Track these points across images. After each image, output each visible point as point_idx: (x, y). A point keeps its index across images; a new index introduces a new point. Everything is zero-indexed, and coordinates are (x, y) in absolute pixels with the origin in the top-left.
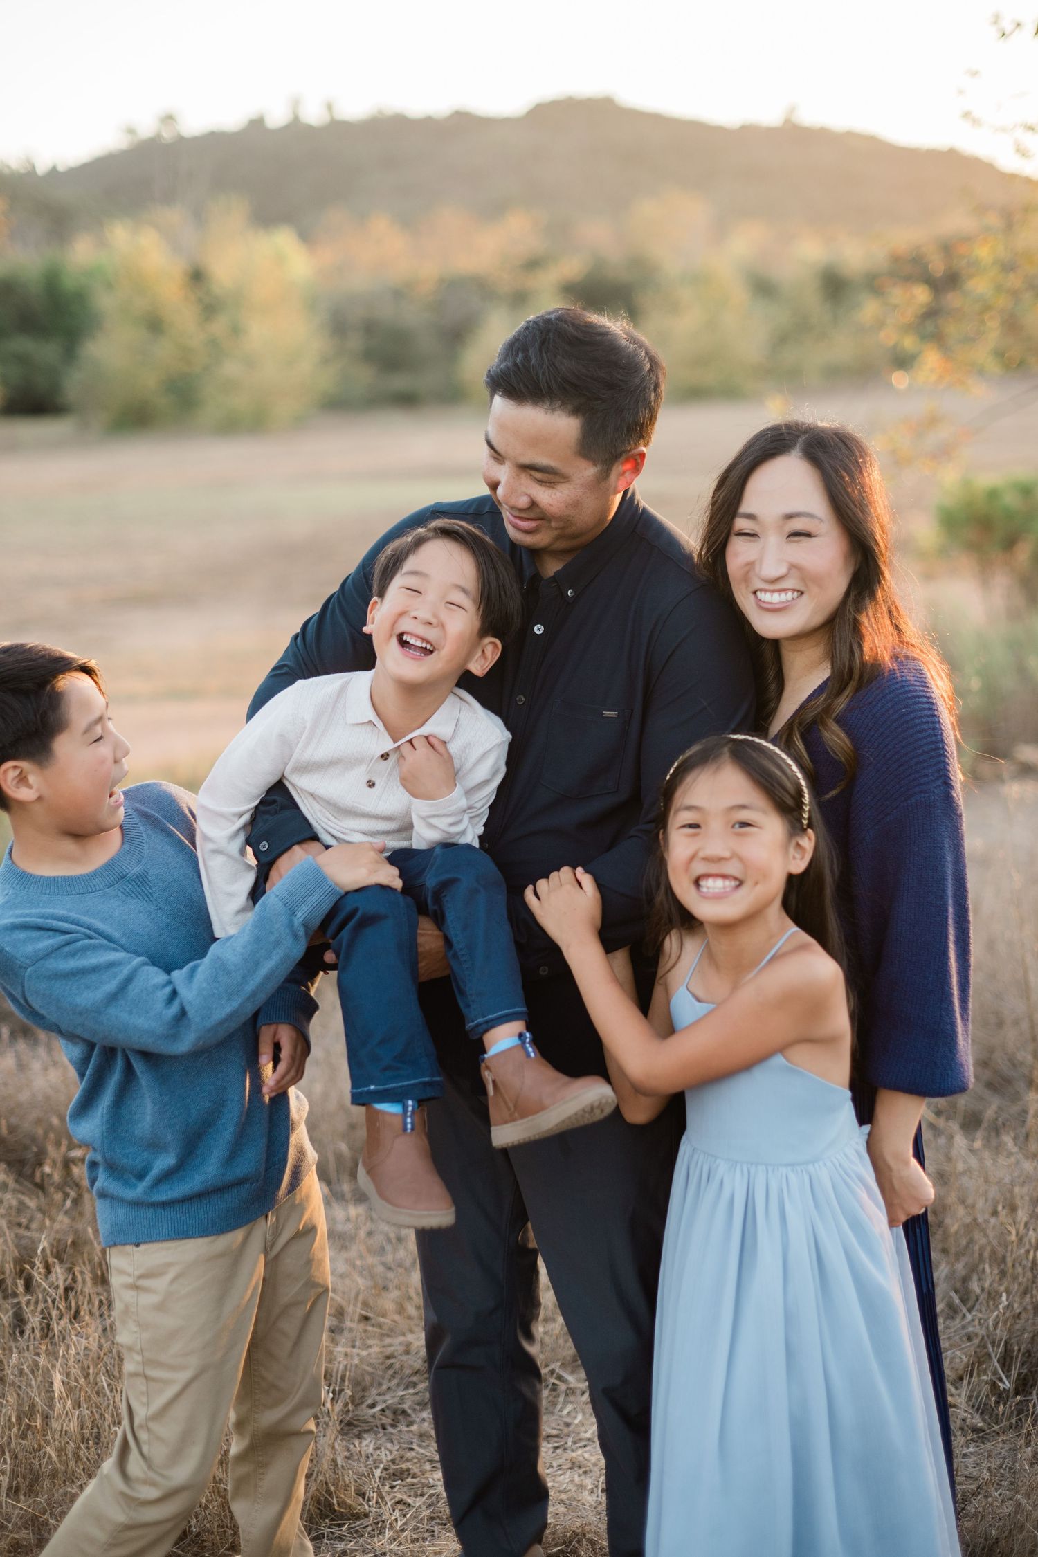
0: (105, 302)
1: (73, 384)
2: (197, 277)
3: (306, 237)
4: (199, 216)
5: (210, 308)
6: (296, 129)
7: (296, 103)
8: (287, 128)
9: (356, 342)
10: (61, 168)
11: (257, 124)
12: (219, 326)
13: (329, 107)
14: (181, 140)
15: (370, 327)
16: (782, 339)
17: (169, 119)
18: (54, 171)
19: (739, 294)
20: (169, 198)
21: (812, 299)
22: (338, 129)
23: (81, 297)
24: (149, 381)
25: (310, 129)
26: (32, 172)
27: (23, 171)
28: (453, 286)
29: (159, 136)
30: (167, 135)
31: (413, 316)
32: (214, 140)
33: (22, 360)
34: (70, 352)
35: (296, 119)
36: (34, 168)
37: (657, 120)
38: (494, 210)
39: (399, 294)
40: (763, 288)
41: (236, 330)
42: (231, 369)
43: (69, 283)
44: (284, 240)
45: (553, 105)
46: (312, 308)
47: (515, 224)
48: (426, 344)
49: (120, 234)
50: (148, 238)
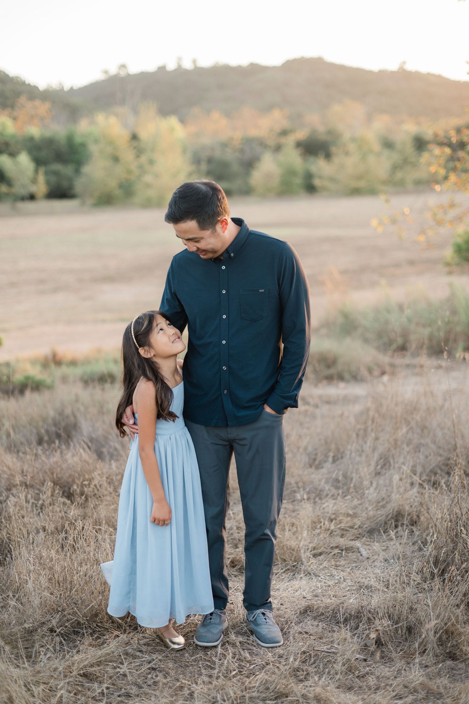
0: (93, 148)
1: (79, 185)
2: (134, 137)
3: (182, 121)
4: (135, 111)
5: (139, 152)
6: (180, 72)
7: (180, 59)
8: (175, 70)
9: (204, 167)
10: (75, 88)
11: (162, 69)
12: (144, 159)
13: (194, 62)
14: (129, 75)
15: (210, 161)
16: (395, 168)
17: (123, 66)
18: (72, 88)
19: (376, 147)
20: (123, 102)
21: (410, 149)
22: (199, 71)
23: (83, 145)
24: (113, 183)
25: (186, 72)
26: (62, 90)
27: (58, 89)
28: (248, 141)
29: (119, 74)
30: (123, 73)
31: (230, 156)
32: (143, 76)
33: (56, 173)
34: (77, 171)
35: (180, 66)
36: (63, 88)
37: (342, 68)
38: (268, 109)
39: (224, 145)
40: (388, 144)
41: (151, 162)
42: (148, 178)
43: (78, 140)
44: (173, 121)
45: (295, 61)
46: (184, 151)
47: (277, 114)
48: (236, 168)
49: (100, 118)
50: (113, 120)
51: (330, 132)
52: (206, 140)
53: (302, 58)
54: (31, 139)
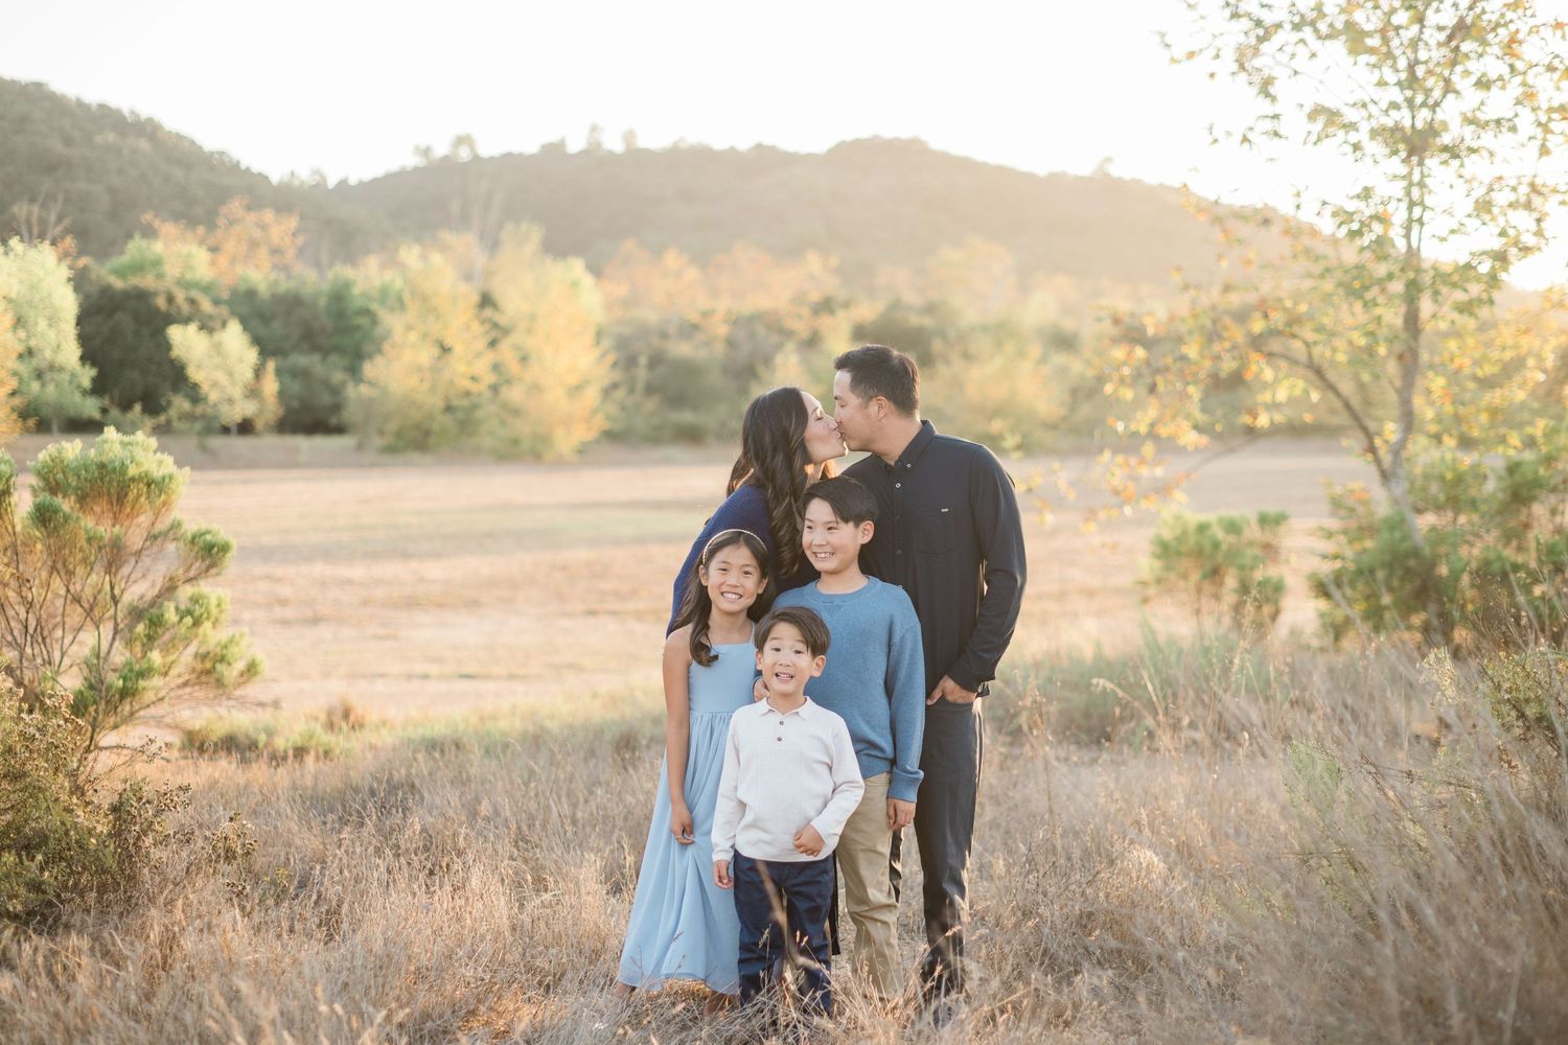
1: (355, 400)
2: (486, 301)
3: (596, 270)
4: (493, 245)
5: (497, 334)
6: (594, 156)
7: (594, 128)
8: (585, 152)
9: (642, 374)
10: (351, 182)
11: (554, 151)
12: (507, 349)
13: (629, 136)
14: (476, 158)
15: (655, 361)
17: (461, 140)
18: (343, 183)
19: (1036, 345)
20: (463, 222)
22: (638, 158)
23: (366, 313)
24: (432, 401)
25: (609, 157)
26: (321, 185)
27: (312, 184)
28: (747, 320)
29: (453, 155)
30: (464, 154)
32: (511, 161)
33: (303, 374)
34: (354, 371)
35: (594, 145)
36: (324, 179)
37: (966, 166)
38: (790, 252)
39: (690, 330)
40: (1059, 340)
41: (524, 359)
42: (514, 394)
43: (357, 300)
44: (577, 267)
45: (857, 143)
46: (599, 335)
47: (814, 262)
48: (715, 379)
49: (410, 255)
50: (437, 259)
51: (930, 309)
52: (649, 315)
53: (876, 137)
54: (251, 294)
